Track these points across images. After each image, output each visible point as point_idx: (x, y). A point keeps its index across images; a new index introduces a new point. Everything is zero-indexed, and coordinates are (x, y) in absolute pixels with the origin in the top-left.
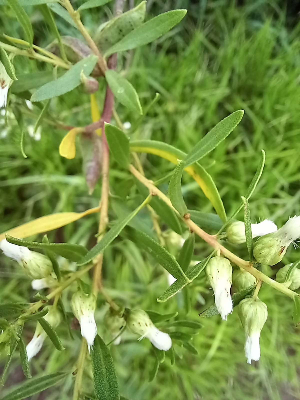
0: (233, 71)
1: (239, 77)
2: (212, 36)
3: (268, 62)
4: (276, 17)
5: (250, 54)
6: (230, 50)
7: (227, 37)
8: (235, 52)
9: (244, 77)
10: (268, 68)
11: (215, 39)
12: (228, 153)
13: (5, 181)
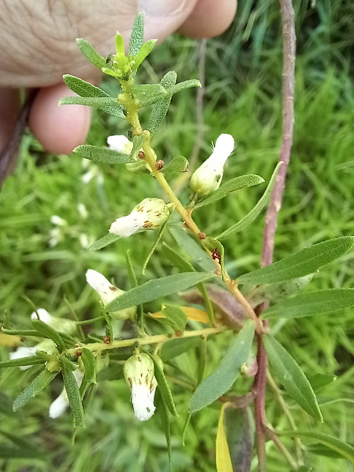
2: (267, 87)
3: (330, 116)
4: (340, 66)
10: (332, 122)
12: (285, 222)
13: (29, 255)
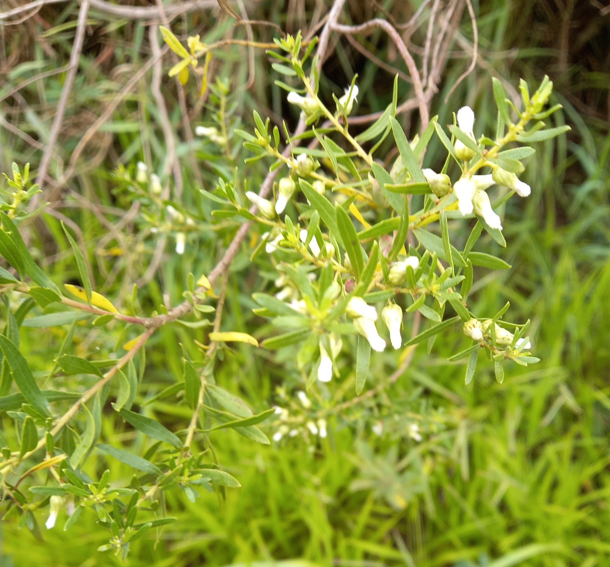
0: (567, 336)
1: (581, 344)
2: (518, 279)
5: (595, 303)
6: (555, 302)
7: (547, 280)
8: (567, 302)
9: (590, 344)
11: (526, 284)
